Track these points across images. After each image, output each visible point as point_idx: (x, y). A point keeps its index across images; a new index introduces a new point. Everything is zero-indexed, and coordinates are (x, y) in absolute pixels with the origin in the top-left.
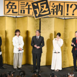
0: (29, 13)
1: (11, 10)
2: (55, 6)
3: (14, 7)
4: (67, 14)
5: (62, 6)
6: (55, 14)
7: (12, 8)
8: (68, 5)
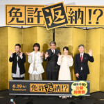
0: (39, 22)
2: (73, 12)
3: (18, 14)
8: (90, 11)
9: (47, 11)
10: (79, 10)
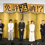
0: (17, 11)
1: (7, 9)
2: (31, 7)
4: (38, 11)
5: (35, 7)
6: (31, 11)
7: (8, 8)
8: (38, 6)
9: (20, 6)
10: (33, 6)
